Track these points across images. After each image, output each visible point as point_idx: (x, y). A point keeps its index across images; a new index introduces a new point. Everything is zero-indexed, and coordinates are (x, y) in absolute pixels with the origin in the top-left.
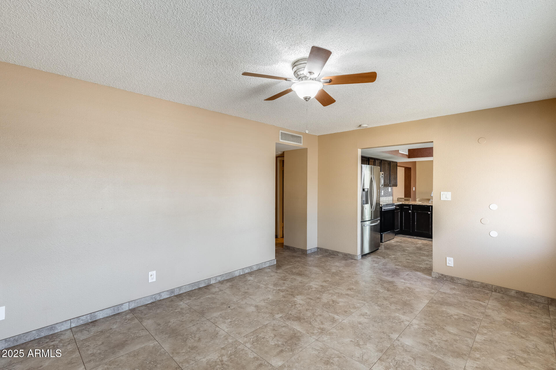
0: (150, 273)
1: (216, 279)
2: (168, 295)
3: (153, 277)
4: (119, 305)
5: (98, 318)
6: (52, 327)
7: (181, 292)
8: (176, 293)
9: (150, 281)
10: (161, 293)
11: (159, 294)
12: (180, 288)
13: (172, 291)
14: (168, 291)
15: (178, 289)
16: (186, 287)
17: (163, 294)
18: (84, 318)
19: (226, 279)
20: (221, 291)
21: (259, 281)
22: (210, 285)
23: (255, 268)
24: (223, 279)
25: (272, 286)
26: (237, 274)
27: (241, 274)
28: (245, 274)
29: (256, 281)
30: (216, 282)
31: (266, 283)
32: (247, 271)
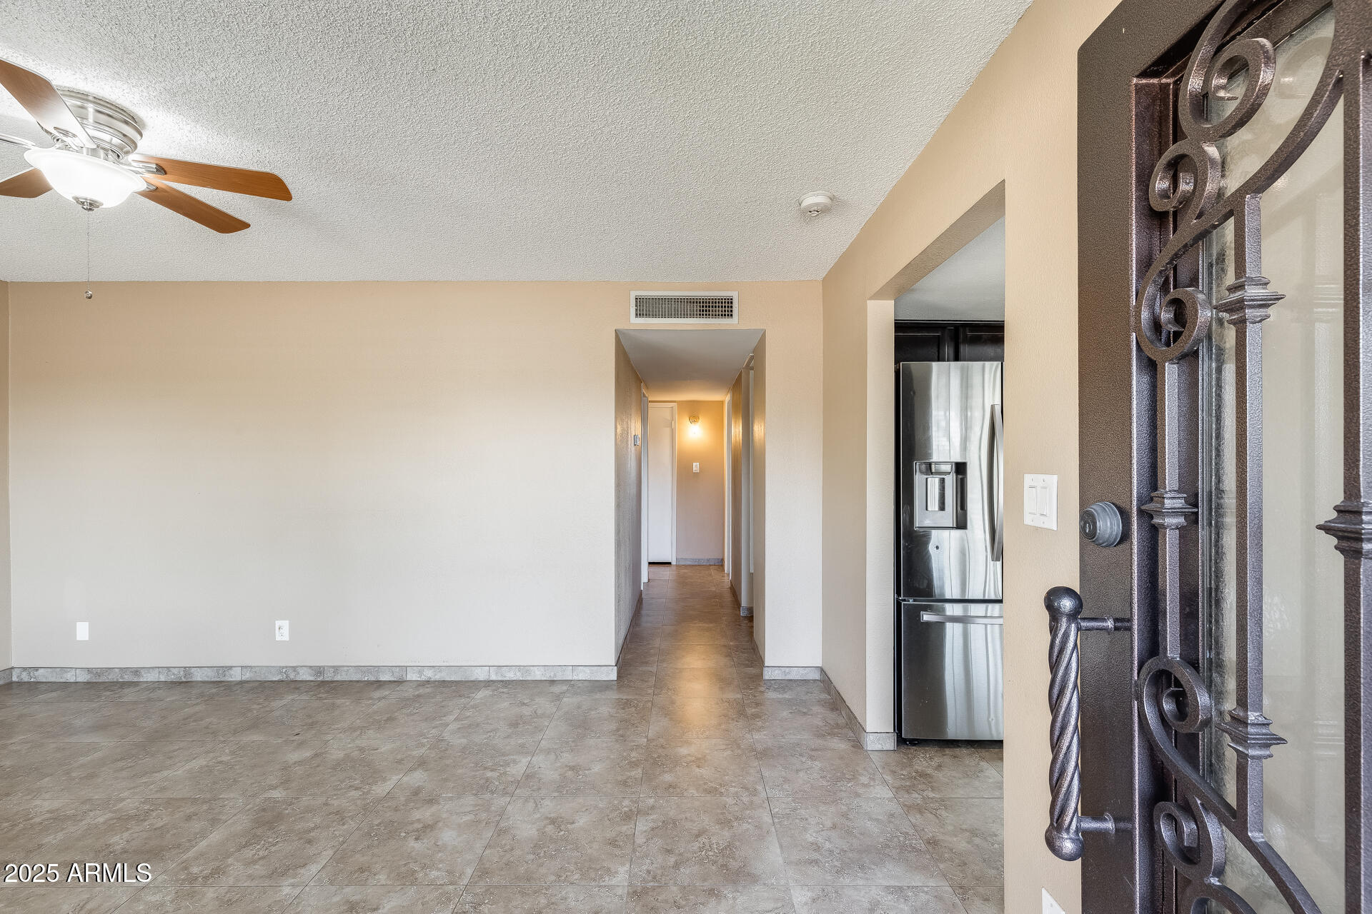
0: (278, 623)
1: (420, 673)
2: (311, 676)
3: (283, 631)
4: (226, 667)
5: (194, 679)
6: (136, 671)
7: (338, 678)
8: (328, 676)
9: (278, 638)
10: (297, 667)
11: (294, 668)
12: (336, 669)
13: (319, 670)
14: (311, 667)
15: (332, 670)
16: (348, 670)
17: (301, 671)
18: (175, 671)
19: (448, 679)
20: (380, 699)
21: (473, 707)
22: (399, 683)
23: (538, 675)
24: (438, 677)
25: (459, 726)
26: (481, 675)
27: (493, 677)
28: (502, 681)
29: (472, 703)
30: (419, 679)
31: (469, 716)
32: (510, 676)
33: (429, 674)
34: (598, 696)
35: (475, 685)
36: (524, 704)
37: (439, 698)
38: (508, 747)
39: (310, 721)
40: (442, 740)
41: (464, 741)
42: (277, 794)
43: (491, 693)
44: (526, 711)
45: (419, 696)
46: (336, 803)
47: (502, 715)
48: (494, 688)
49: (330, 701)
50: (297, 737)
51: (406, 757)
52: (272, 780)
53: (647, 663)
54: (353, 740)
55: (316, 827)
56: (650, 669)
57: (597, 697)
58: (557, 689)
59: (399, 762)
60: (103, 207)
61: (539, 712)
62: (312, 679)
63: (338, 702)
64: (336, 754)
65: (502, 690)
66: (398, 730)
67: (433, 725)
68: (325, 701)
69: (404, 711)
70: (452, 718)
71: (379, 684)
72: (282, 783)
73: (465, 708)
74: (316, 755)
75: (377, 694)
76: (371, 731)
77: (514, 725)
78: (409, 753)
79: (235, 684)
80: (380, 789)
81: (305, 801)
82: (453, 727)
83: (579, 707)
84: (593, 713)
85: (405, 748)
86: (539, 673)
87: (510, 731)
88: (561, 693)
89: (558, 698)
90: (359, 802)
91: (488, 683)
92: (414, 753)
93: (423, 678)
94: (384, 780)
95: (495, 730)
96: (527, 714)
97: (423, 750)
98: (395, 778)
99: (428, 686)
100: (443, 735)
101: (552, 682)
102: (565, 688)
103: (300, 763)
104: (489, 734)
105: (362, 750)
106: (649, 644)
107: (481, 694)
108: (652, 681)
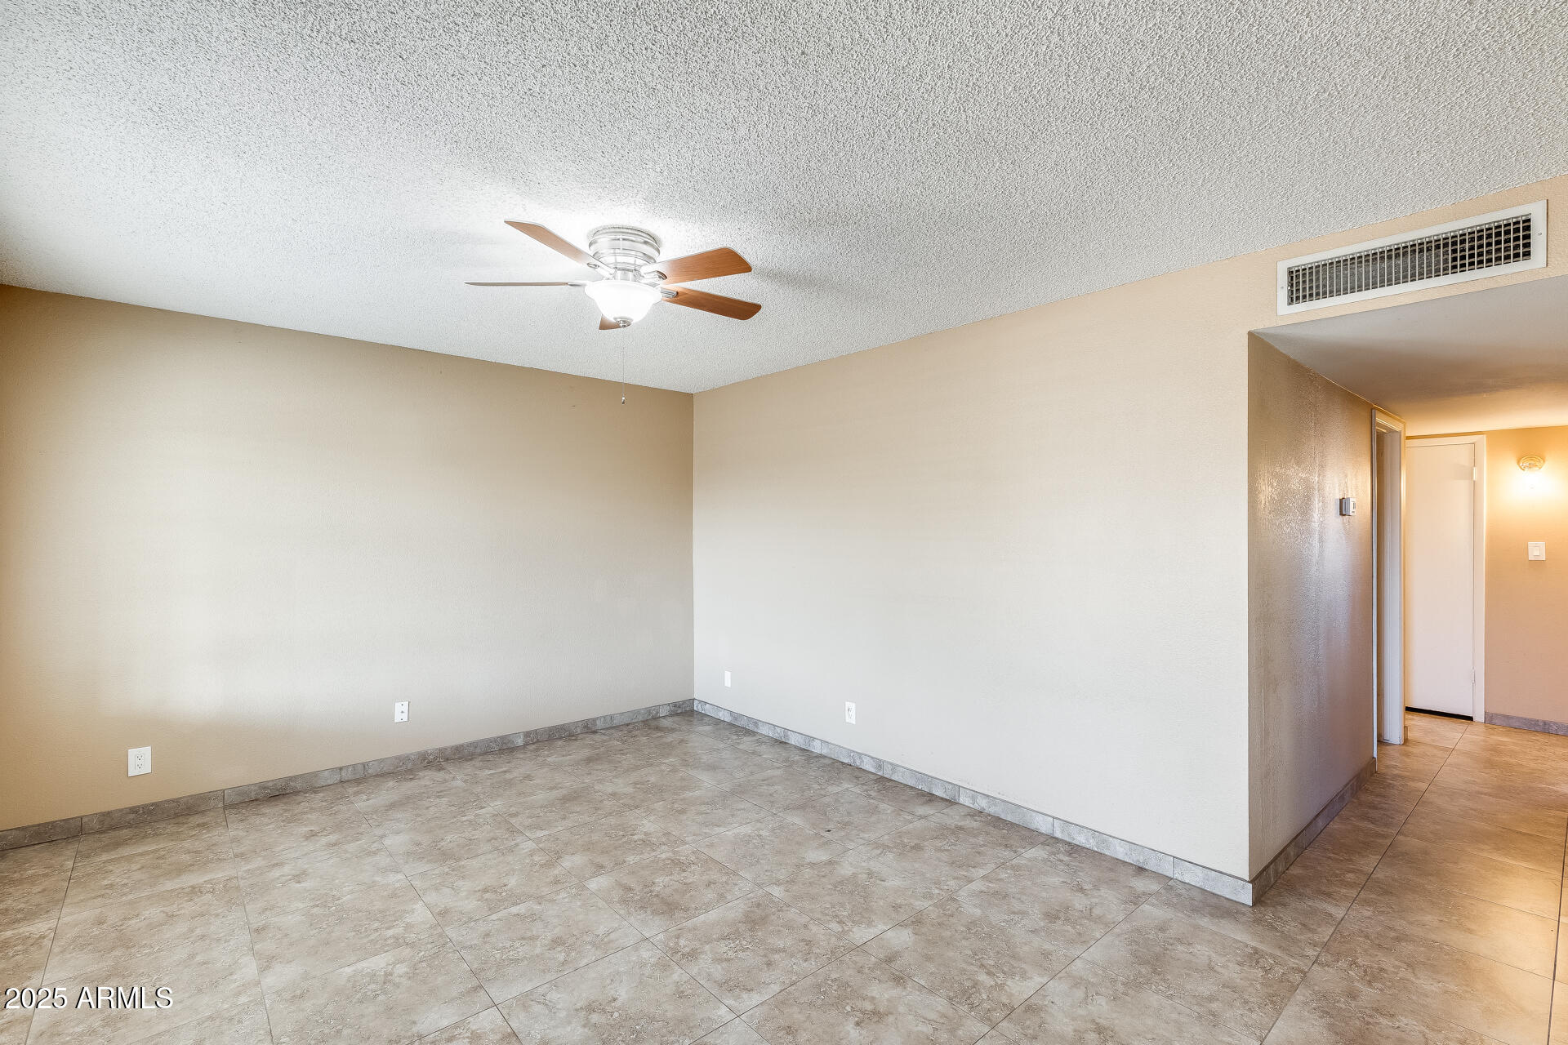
1: (974, 799)
2: (872, 767)
4: (810, 737)
7: (895, 777)
10: (862, 754)
11: (860, 755)
15: (890, 767)
16: (904, 772)
17: (865, 760)
19: (1002, 817)
20: (921, 817)
21: (1013, 867)
22: (951, 803)
23: (1120, 852)
24: (992, 810)
25: (983, 889)
26: (1043, 825)
27: (1058, 834)
28: (1069, 844)
29: (1015, 862)
30: (972, 806)
31: (1001, 880)
32: (1081, 839)
33: (982, 803)
34: (1205, 922)
35: (1032, 836)
36: (1082, 890)
37: (981, 840)
38: (1026, 948)
39: (847, 819)
40: (954, 900)
41: (978, 912)
42: (777, 892)
43: (1046, 856)
44: (1079, 902)
45: (961, 828)
46: (814, 928)
47: (1044, 894)
48: (1054, 850)
49: (876, 802)
50: (826, 834)
51: (906, 904)
52: (782, 875)
53: (1329, 895)
54: (869, 859)
55: (783, 950)
56: (1332, 910)
57: (1202, 923)
58: (1141, 884)
59: (896, 908)
60: (634, 321)
61: (1097, 911)
62: (873, 770)
63: (882, 806)
64: (846, 870)
65: (1061, 857)
66: (917, 865)
67: (955, 875)
68: (872, 801)
69: (938, 843)
70: (981, 872)
71: (930, 798)
72: (787, 881)
73: (1002, 865)
74: (830, 862)
75: (922, 810)
76: (891, 856)
77: (1051, 916)
78: (912, 901)
79: (816, 757)
80: (860, 934)
81: (792, 914)
82: (977, 886)
83: (1162, 929)
84: (1180, 948)
85: (910, 893)
86: (1122, 850)
87: (1042, 924)
88: (1144, 894)
89: (1136, 899)
90: (833, 939)
91: (1051, 840)
92: (917, 903)
93: (976, 806)
94: (870, 924)
95: (1023, 913)
96: (1077, 906)
97: (927, 904)
98: (882, 927)
99: (978, 819)
100: (960, 892)
101: (1141, 870)
102: (1154, 887)
103: (812, 865)
104: (1012, 916)
105: (870, 874)
106: (1351, 860)
107: (1037, 853)
108: (1325, 933)
